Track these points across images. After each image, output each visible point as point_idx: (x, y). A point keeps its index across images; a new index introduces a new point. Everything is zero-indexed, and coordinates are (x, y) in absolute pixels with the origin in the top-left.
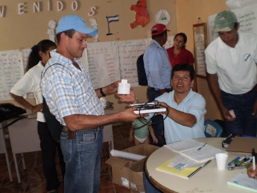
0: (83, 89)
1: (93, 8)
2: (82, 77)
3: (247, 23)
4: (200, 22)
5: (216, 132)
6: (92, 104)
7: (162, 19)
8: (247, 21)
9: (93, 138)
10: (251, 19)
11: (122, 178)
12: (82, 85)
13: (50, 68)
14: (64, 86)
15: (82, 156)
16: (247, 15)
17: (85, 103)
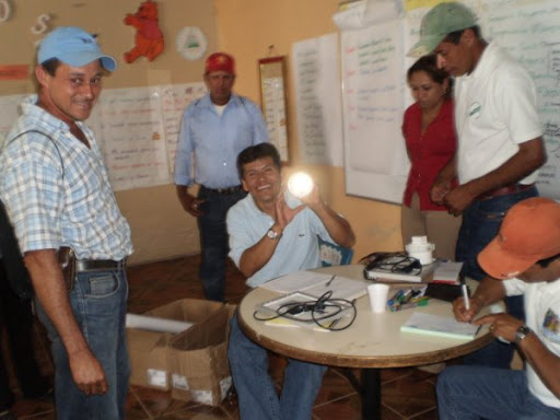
0: (89, 185)
1: (40, 17)
2: (91, 160)
3: (376, 57)
4: (273, 55)
5: (340, 257)
6: (108, 219)
7: (190, 46)
8: (375, 53)
9: (112, 285)
10: (383, 51)
11: (151, 371)
12: (86, 178)
13: (18, 141)
14: (41, 186)
15: (92, 324)
16: (375, 43)
17: (93, 216)
